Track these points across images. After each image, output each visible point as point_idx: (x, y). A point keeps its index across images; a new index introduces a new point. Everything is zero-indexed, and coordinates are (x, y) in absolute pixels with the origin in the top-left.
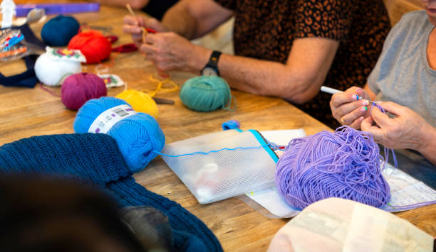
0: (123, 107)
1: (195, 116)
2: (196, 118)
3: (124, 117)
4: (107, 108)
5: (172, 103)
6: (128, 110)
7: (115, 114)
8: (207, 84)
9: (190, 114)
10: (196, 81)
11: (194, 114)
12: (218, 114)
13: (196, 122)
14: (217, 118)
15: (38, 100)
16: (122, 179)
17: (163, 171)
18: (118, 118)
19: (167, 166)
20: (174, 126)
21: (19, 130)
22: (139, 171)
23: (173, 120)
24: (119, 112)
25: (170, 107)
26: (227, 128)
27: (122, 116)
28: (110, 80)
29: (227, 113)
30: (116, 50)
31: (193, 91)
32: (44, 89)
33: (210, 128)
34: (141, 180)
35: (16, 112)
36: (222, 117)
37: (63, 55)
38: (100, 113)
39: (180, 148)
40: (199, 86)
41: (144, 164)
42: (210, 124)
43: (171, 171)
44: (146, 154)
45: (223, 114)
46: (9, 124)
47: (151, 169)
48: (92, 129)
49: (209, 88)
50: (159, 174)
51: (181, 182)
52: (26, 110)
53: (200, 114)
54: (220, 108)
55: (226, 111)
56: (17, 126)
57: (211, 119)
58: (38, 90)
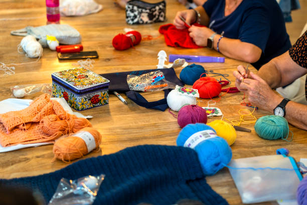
0: (209, 131)
1: (262, 142)
2: (262, 144)
3: (207, 138)
4: (198, 131)
5: (249, 131)
6: (211, 134)
7: (202, 135)
8: (273, 121)
9: (259, 140)
10: (266, 118)
11: (263, 140)
12: (278, 143)
13: (261, 146)
14: (276, 145)
15: (165, 120)
16: (198, 179)
17: (227, 177)
18: (203, 139)
19: (230, 175)
20: (245, 147)
21: (145, 138)
22: (211, 175)
23: (246, 143)
24: (205, 134)
25: (247, 134)
26: (279, 153)
27: (206, 137)
28: (214, 111)
29: (285, 142)
30: (225, 91)
31: (263, 125)
32: (171, 113)
33: (269, 151)
34: (211, 182)
35: (148, 126)
36: (280, 145)
37: (185, 91)
38: (193, 134)
39: (241, 163)
40: (267, 122)
41: (215, 171)
42: (270, 149)
43: (232, 178)
44: (217, 165)
45: (282, 143)
46: (140, 134)
47: (220, 176)
48: (186, 144)
49: (273, 124)
50: (224, 179)
51: (235, 187)
52: (155, 125)
53: (267, 141)
54: (280, 139)
55: (284, 141)
56: (146, 136)
57: (272, 146)
58: (167, 112)
